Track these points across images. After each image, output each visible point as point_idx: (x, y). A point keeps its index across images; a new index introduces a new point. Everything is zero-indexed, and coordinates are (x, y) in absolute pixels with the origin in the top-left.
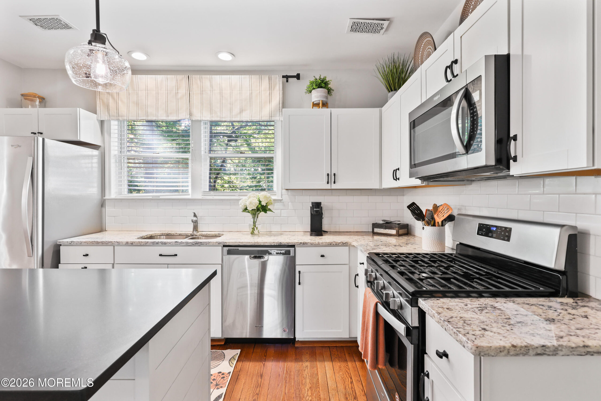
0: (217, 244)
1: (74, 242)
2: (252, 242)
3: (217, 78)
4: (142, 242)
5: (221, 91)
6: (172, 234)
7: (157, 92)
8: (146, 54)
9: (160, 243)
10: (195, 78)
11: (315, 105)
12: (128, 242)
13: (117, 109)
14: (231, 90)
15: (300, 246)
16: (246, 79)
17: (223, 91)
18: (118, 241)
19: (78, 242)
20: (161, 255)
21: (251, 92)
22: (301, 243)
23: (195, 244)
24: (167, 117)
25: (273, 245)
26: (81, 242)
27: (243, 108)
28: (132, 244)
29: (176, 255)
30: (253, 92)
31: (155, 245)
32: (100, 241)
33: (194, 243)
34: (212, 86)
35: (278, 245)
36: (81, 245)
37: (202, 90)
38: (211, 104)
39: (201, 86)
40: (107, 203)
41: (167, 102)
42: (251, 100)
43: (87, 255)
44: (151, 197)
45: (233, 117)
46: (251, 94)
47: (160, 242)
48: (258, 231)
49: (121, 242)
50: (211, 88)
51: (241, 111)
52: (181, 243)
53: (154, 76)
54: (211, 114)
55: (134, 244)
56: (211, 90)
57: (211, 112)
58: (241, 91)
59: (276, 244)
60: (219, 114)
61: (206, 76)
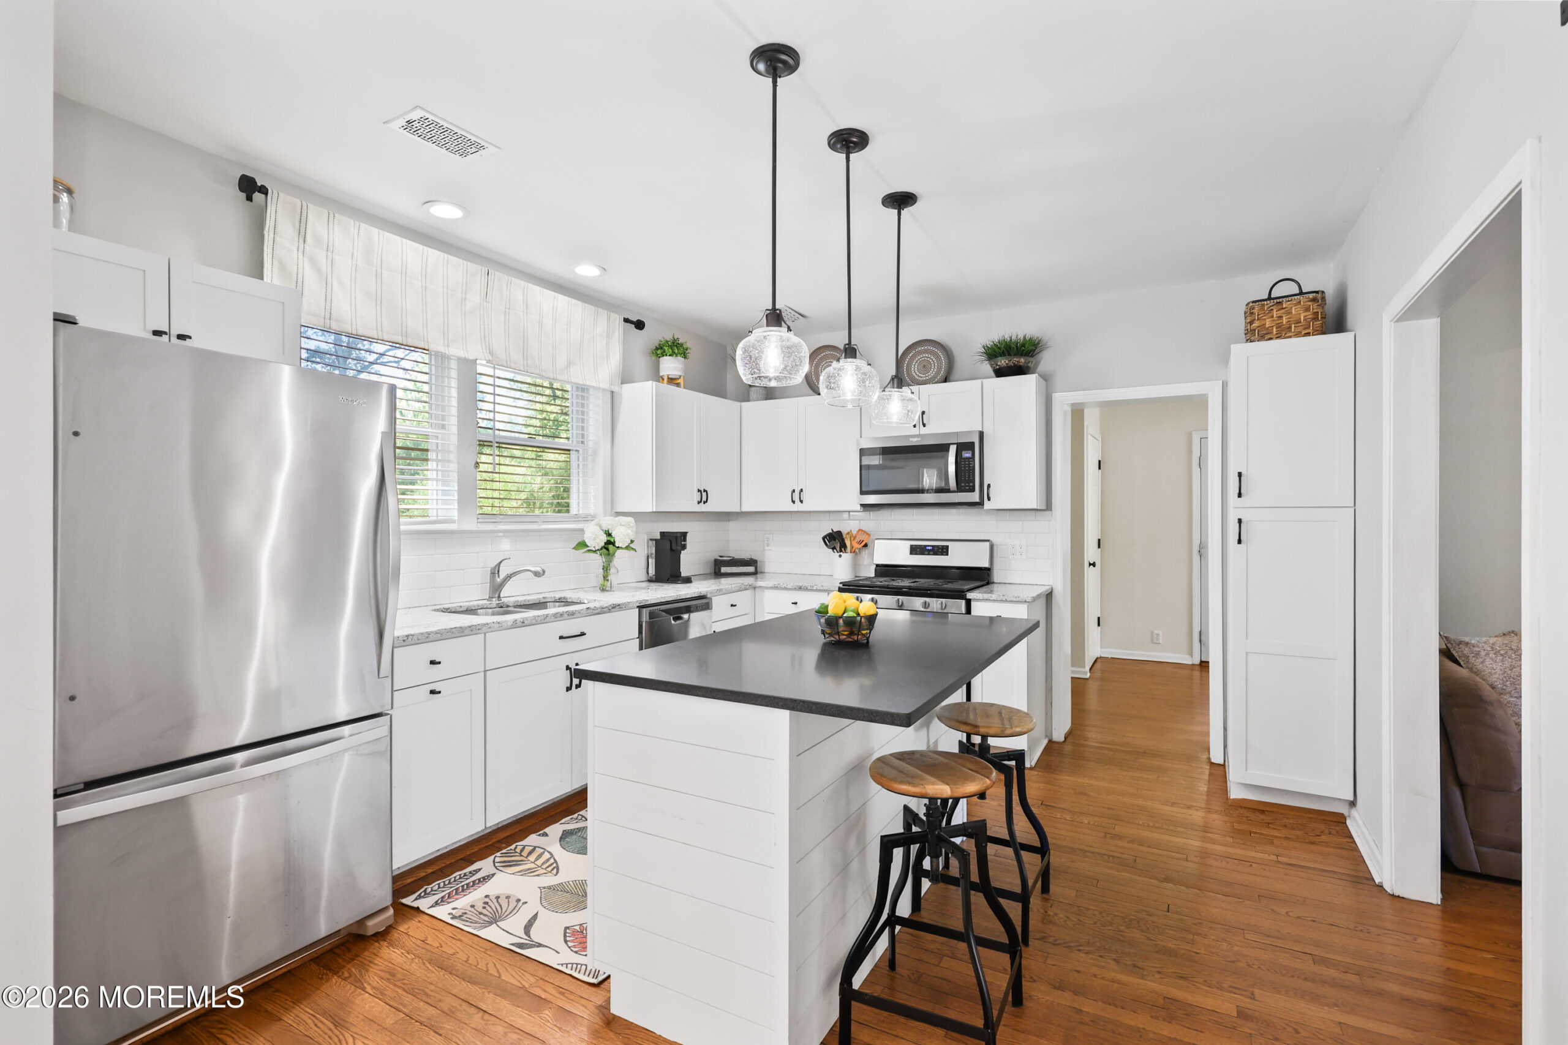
1: (413, 635)
4: (538, 616)
5: (541, 318)
8: (462, 209)
10: (500, 278)
13: (328, 299)
14: (555, 321)
17: (543, 320)
19: (422, 634)
20: (561, 638)
21: (582, 332)
26: (429, 634)
27: (571, 359)
28: (523, 622)
29: (583, 634)
30: (584, 334)
31: (558, 619)
32: (466, 625)
34: (525, 304)
36: (428, 640)
37: (508, 307)
38: (526, 339)
39: (508, 299)
41: (446, 315)
42: (581, 349)
43: (433, 662)
49: (505, 621)
50: (525, 308)
55: (526, 622)
56: (525, 311)
58: (569, 328)
61: (518, 281)
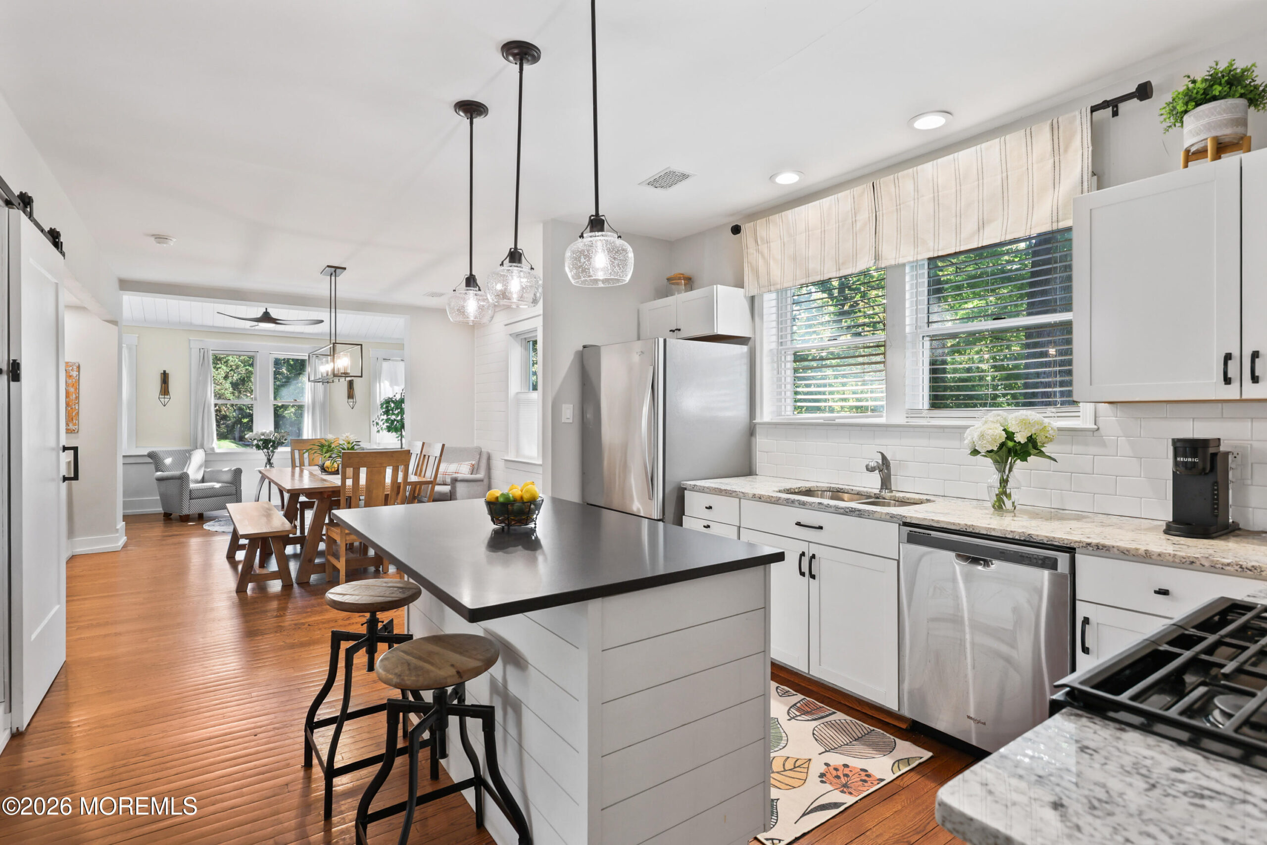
0: (888, 517)
1: (700, 487)
2: (959, 524)
3: (928, 169)
5: (936, 194)
6: (846, 491)
7: (823, 229)
8: (799, 172)
9: (796, 503)
10: (886, 183)
11: (1191, 156)
12: (755, 495)
13: (768, 274)
14: (958, 185)
15: (1087, 552)
16: (991, 149)
17: (940, 193)
18: (743, 491)
20: (798, 524)
21: (1005, 174)
22: (1089, 544)
23: (850, 511)
24: (838, 272)
25: (1011, 537)
26: (704, 487)
27: (985, 219)
28: (760, 498)
29: (821, 528)
30: (1009, 173)
31: (789, 504)
32: (724, 488)
33: (848, 510)
34: (916, 190)
35: (1022, 539)
36: (704, 492)
37: (898, 204)
38: (916, 227)
39: (897, 196)
40: (758, 430)
41: (837, 245)
42: (1005, 194)
43: (710, 508)
44: (822, 421)
45: (962, 243)
46: (1005, 180)
47: (797, 501)
48: (1013, 503)
49: (747, 493)
50: (916, 193)
51: (982, 225)
52: (828, 506)
53: (816, 203)
54: (916, 246)
55: (762, 498)
56: (916, 197)
57: (916, 245)
58: (981, 182)
59: (1017, 537)
60: (931, 244)
61: (906, 172)
